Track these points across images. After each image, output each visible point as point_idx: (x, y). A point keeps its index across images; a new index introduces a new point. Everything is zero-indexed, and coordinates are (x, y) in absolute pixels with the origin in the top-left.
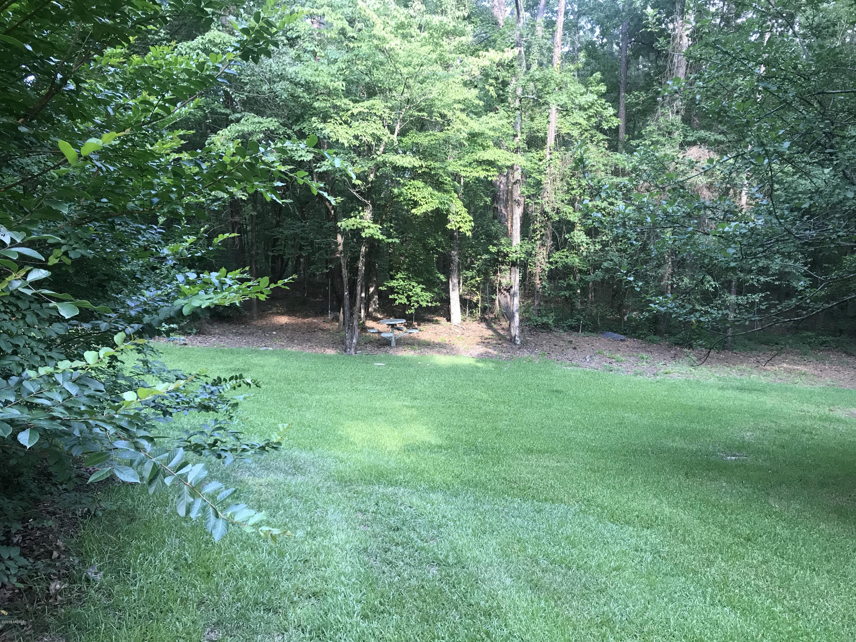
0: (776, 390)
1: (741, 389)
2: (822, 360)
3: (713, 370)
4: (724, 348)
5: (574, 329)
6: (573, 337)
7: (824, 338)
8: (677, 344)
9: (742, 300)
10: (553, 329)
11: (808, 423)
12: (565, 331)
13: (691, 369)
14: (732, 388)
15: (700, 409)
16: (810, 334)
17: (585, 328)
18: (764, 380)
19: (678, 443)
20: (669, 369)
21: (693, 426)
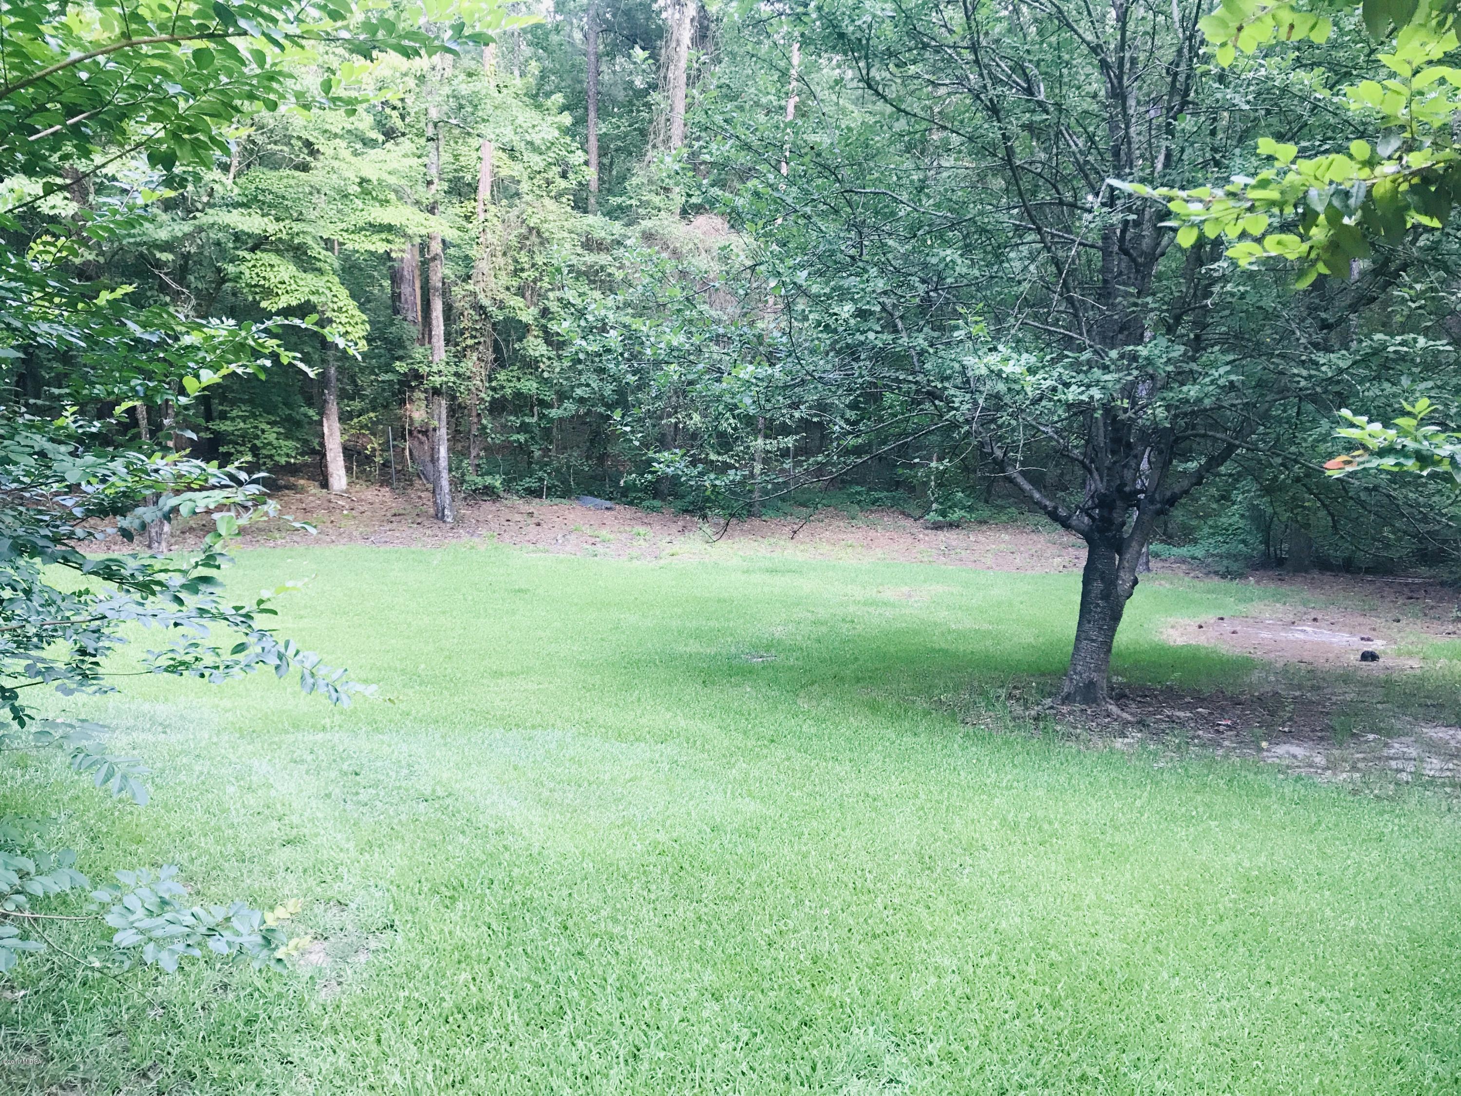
0: (814, 569)
1: (773, 571)
2: (872, 526)
3: (735, 546)
4: (750, 514)
5: (534, 493)
6: (535, 505)
7: (875, 494)
8: (686, 511)
9: (772, 445)
10: (502, 494)
11: (851, 609)
12: (521, 497)
13: (707, 546)
14: (760, 569)
15: (719, 601)
16: (858, 488)
17: (552, 492)
18: (800, 557)
19: (693, 647)
20: (676, 548)
21: (711, 623)
